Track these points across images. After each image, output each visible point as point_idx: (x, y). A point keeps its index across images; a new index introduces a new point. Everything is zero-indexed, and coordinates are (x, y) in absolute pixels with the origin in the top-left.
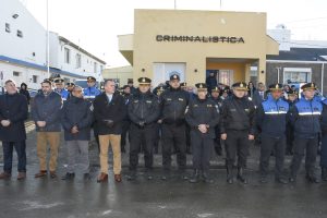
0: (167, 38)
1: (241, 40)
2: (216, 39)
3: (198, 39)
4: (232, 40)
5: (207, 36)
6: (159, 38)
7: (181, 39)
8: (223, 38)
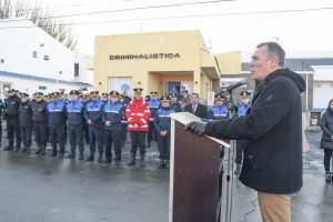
0: (117, 57)
1: (177, 55)
2: (156, 56)
3: (141, 56)
4: (169, 56)
5: (148, 54)
6: (111, 58)
7: (128, 57)
8: (162, 55)
